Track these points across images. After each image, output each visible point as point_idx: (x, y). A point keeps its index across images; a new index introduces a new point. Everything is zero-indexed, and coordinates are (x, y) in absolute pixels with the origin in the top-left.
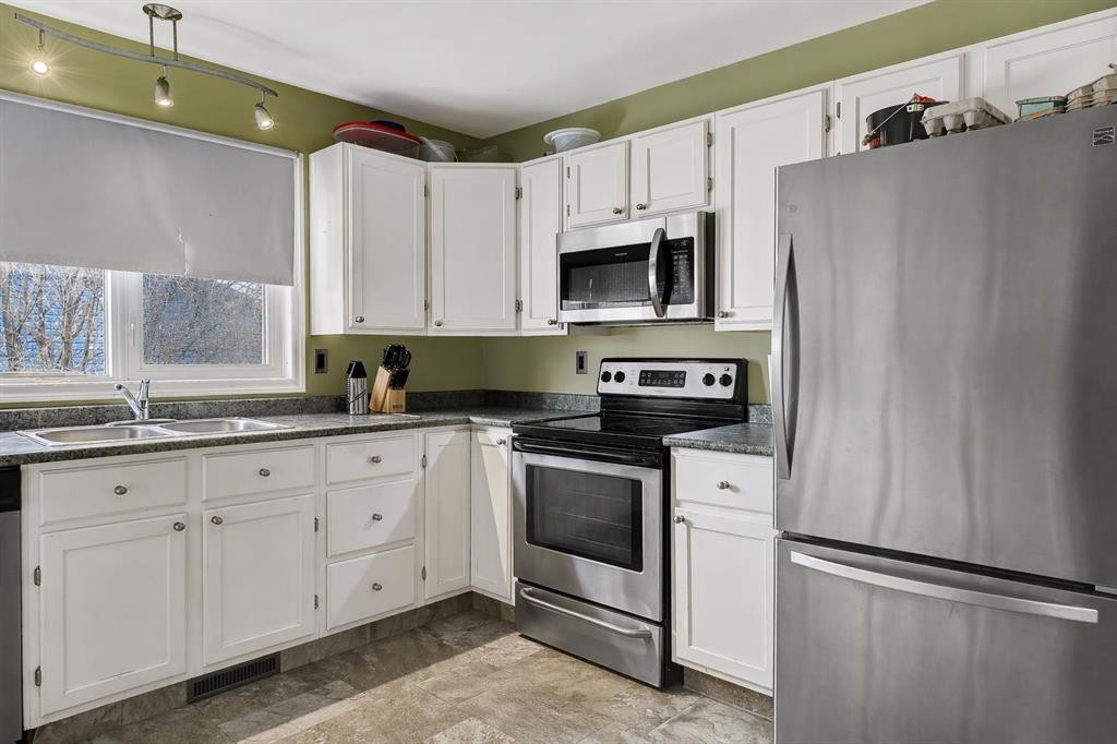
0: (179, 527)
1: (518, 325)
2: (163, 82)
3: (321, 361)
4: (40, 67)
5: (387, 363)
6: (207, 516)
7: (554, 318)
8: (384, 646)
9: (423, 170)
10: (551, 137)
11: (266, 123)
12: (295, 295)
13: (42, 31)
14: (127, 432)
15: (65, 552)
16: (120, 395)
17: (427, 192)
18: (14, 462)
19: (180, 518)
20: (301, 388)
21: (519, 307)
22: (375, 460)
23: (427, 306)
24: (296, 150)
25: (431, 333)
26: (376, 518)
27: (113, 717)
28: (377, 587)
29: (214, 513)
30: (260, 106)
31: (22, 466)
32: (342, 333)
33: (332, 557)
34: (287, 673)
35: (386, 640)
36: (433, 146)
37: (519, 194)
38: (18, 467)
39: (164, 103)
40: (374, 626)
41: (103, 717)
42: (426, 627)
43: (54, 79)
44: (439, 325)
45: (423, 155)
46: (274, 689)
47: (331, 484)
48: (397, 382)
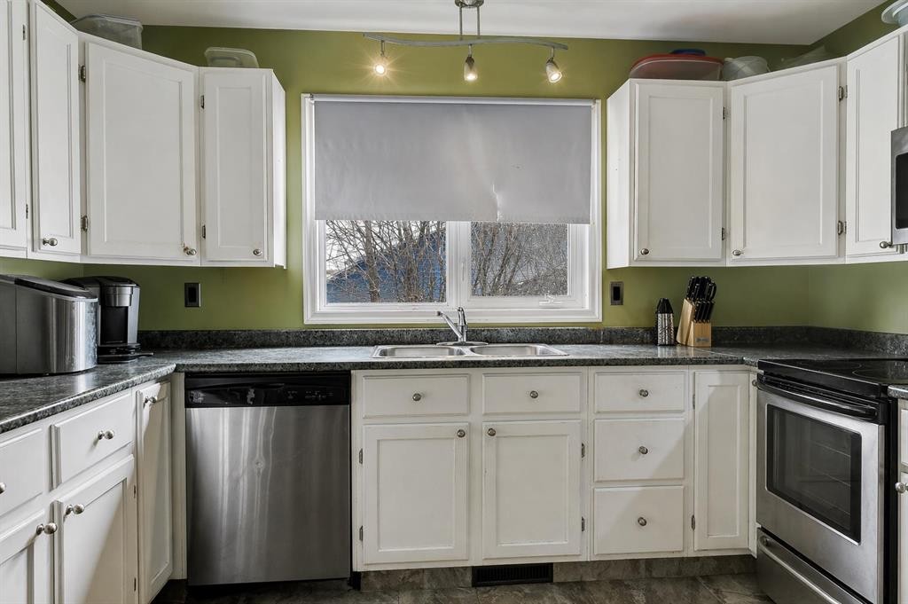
0: (462, 434)
1: (841, 250)
2: (470, 60)
3: (617, 295)
4: (380, 69)
5: (691, 295)
6: (485, 427)
7: (889, 241)
8: (655, 586)
9: (721, 90)
10: (890, 12)
11: (555, 76)
12: (592, 232)
13: (382, 41)
14: (447, 351)
15: (378, 441)
16: (440, 320)
17: (726, 114)
18: (347, 369)
19: (463, 426)
20: (597, 317)
21: (841, 229)
22: (644, 393)
23: (724, 234)
24: (593, 98)
25: (729, 265)
26: (644, 451)
27: (417, 579)
28: (643, 522)
29: (491, 425)
30: (551, 61)
31: (352, 372)
32: (627, 265)
33: (598, 482)
34: (560, 584)
35: (661, 579)
36: (739, 64)
37: (842, 95)
38: (350, 371)
39: (471, 77)
40: (650, 563)
41: (410, 577)
42: (709, 579)
43: (388, 77)
44: (738, 255)
45: (724, 74)
46: (541, 597)
47: (599, 412)
48: (702, 314)
